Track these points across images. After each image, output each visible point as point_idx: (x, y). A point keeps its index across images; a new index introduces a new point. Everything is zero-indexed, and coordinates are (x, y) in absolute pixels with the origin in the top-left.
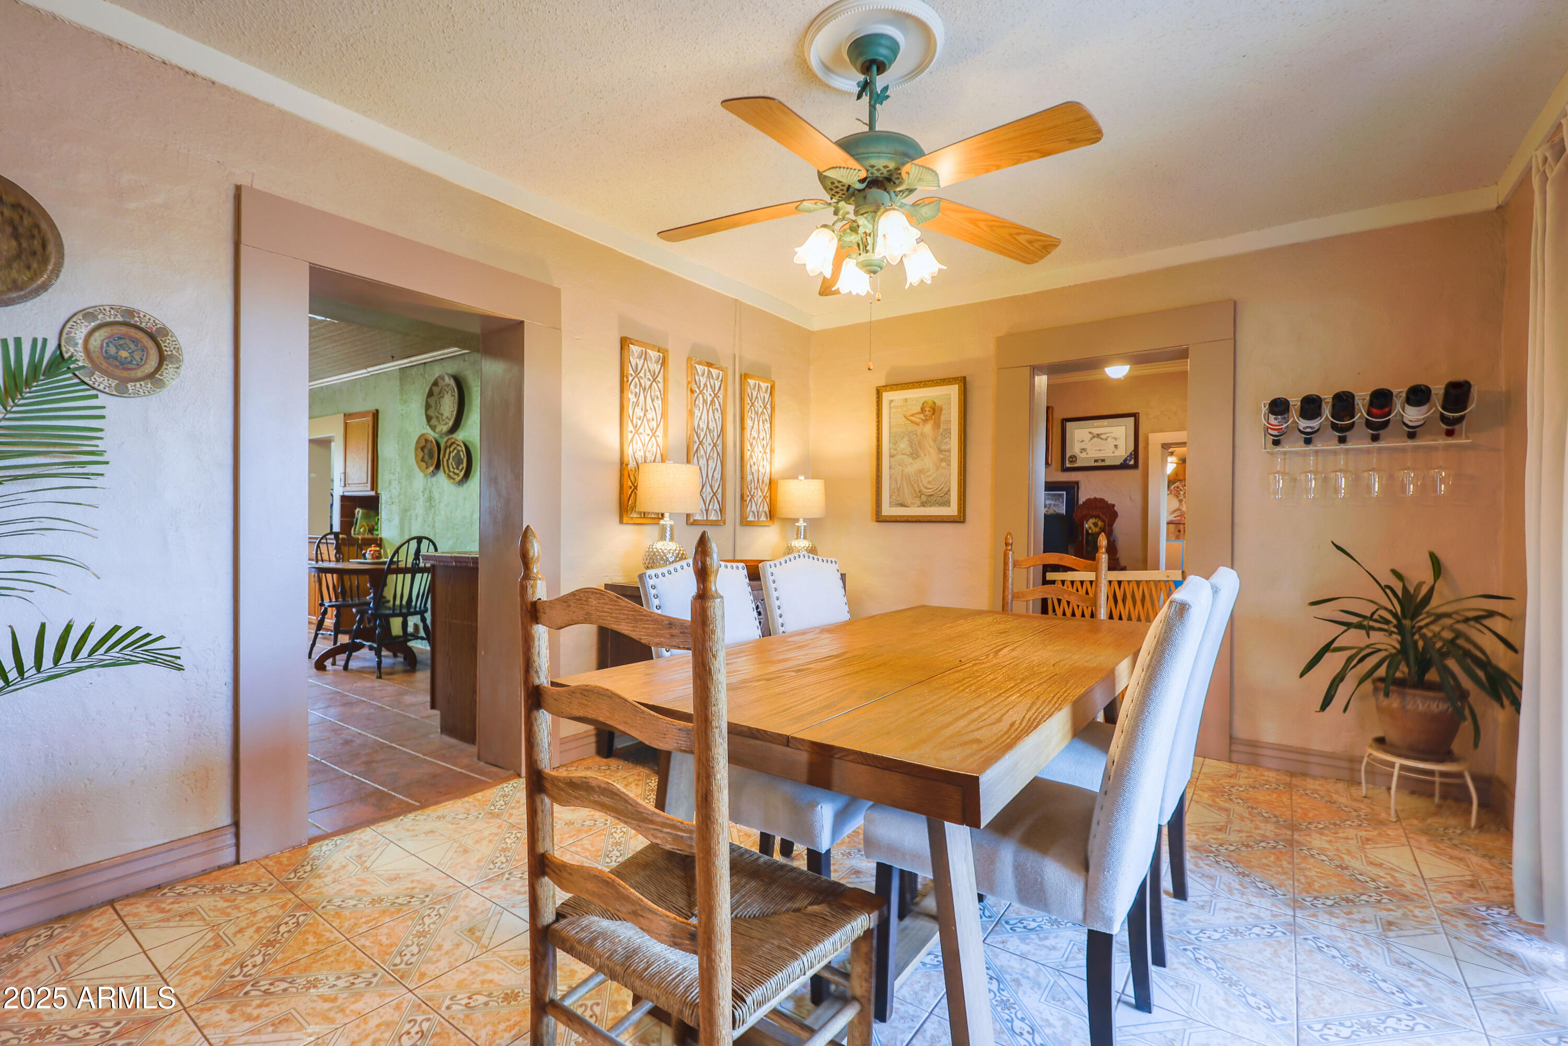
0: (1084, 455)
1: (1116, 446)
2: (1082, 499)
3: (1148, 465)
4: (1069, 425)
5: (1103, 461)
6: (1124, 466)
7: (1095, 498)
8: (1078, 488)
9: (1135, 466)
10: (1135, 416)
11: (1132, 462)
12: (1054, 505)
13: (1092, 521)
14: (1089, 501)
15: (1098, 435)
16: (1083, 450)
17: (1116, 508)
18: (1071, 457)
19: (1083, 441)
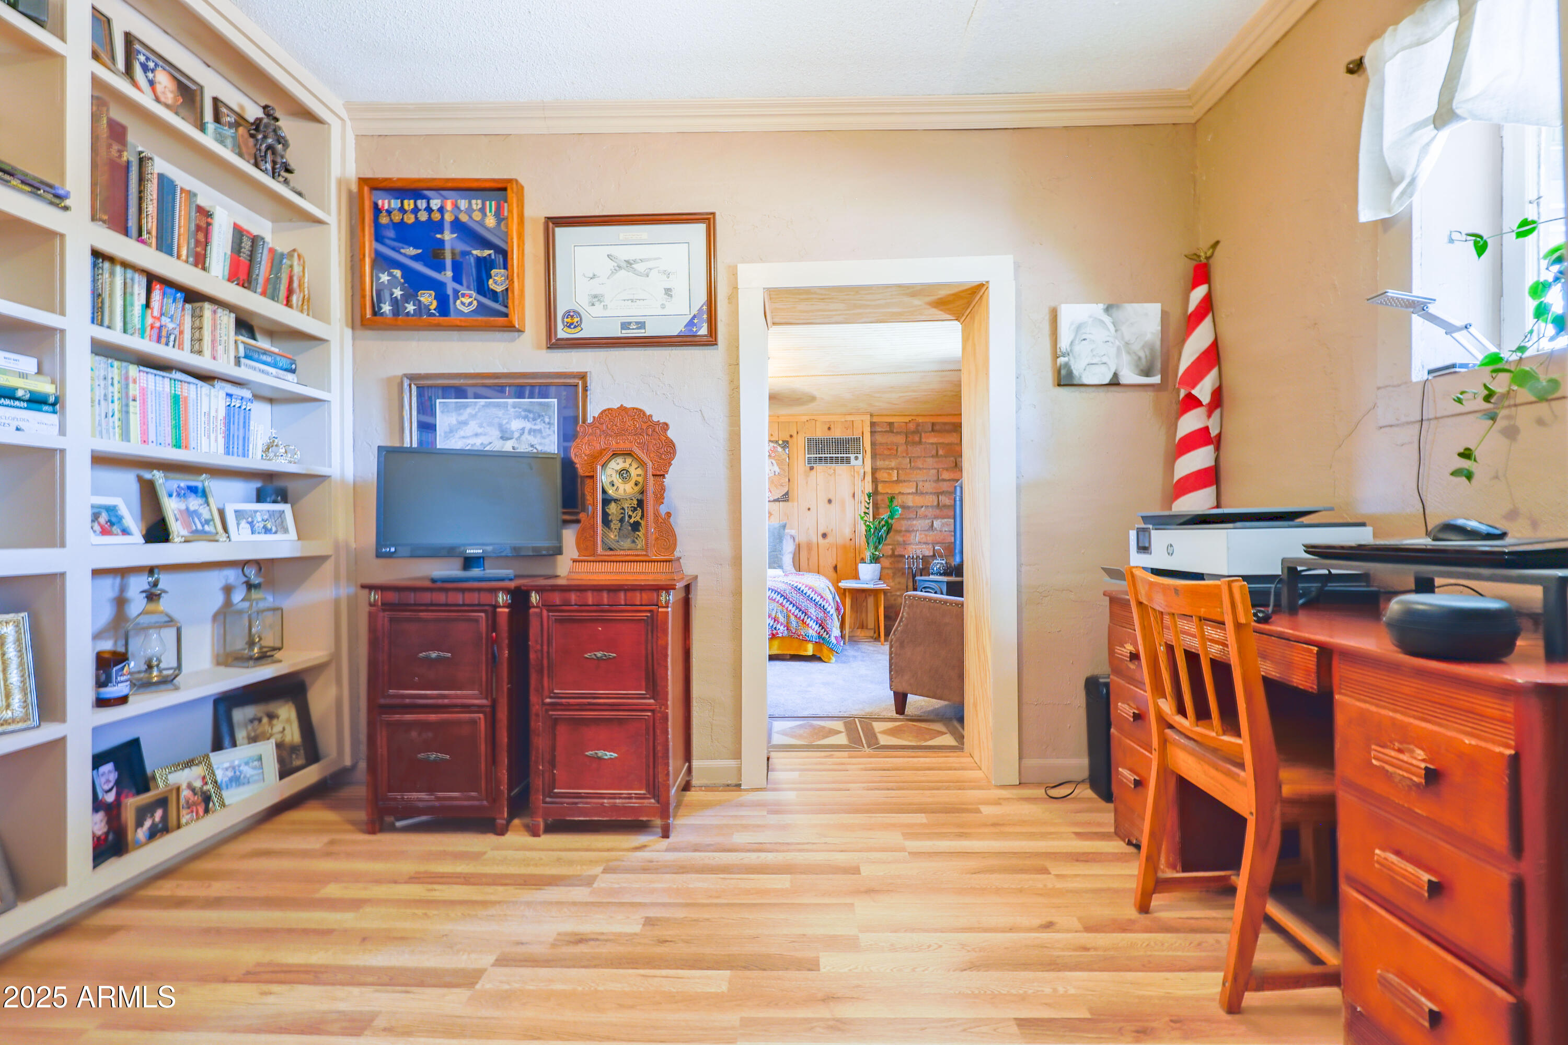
0: (597, 310)
1: (668, 292)
2: (594, 410)
3: (737, 340)
4: (561, 233)
5: (642, 325)
6: (685, 340)
7: (622, 408)
8: (585, 389)
9: (711, 340)
10: (708, 220)
11: (704, 331)
12: (530, 431)
13: (617, 464)
14: (607, 412)
15: (627, 262)
16: (596, 298)
17: (670, 434)
18: (568, 314)
19: (594, 277)
